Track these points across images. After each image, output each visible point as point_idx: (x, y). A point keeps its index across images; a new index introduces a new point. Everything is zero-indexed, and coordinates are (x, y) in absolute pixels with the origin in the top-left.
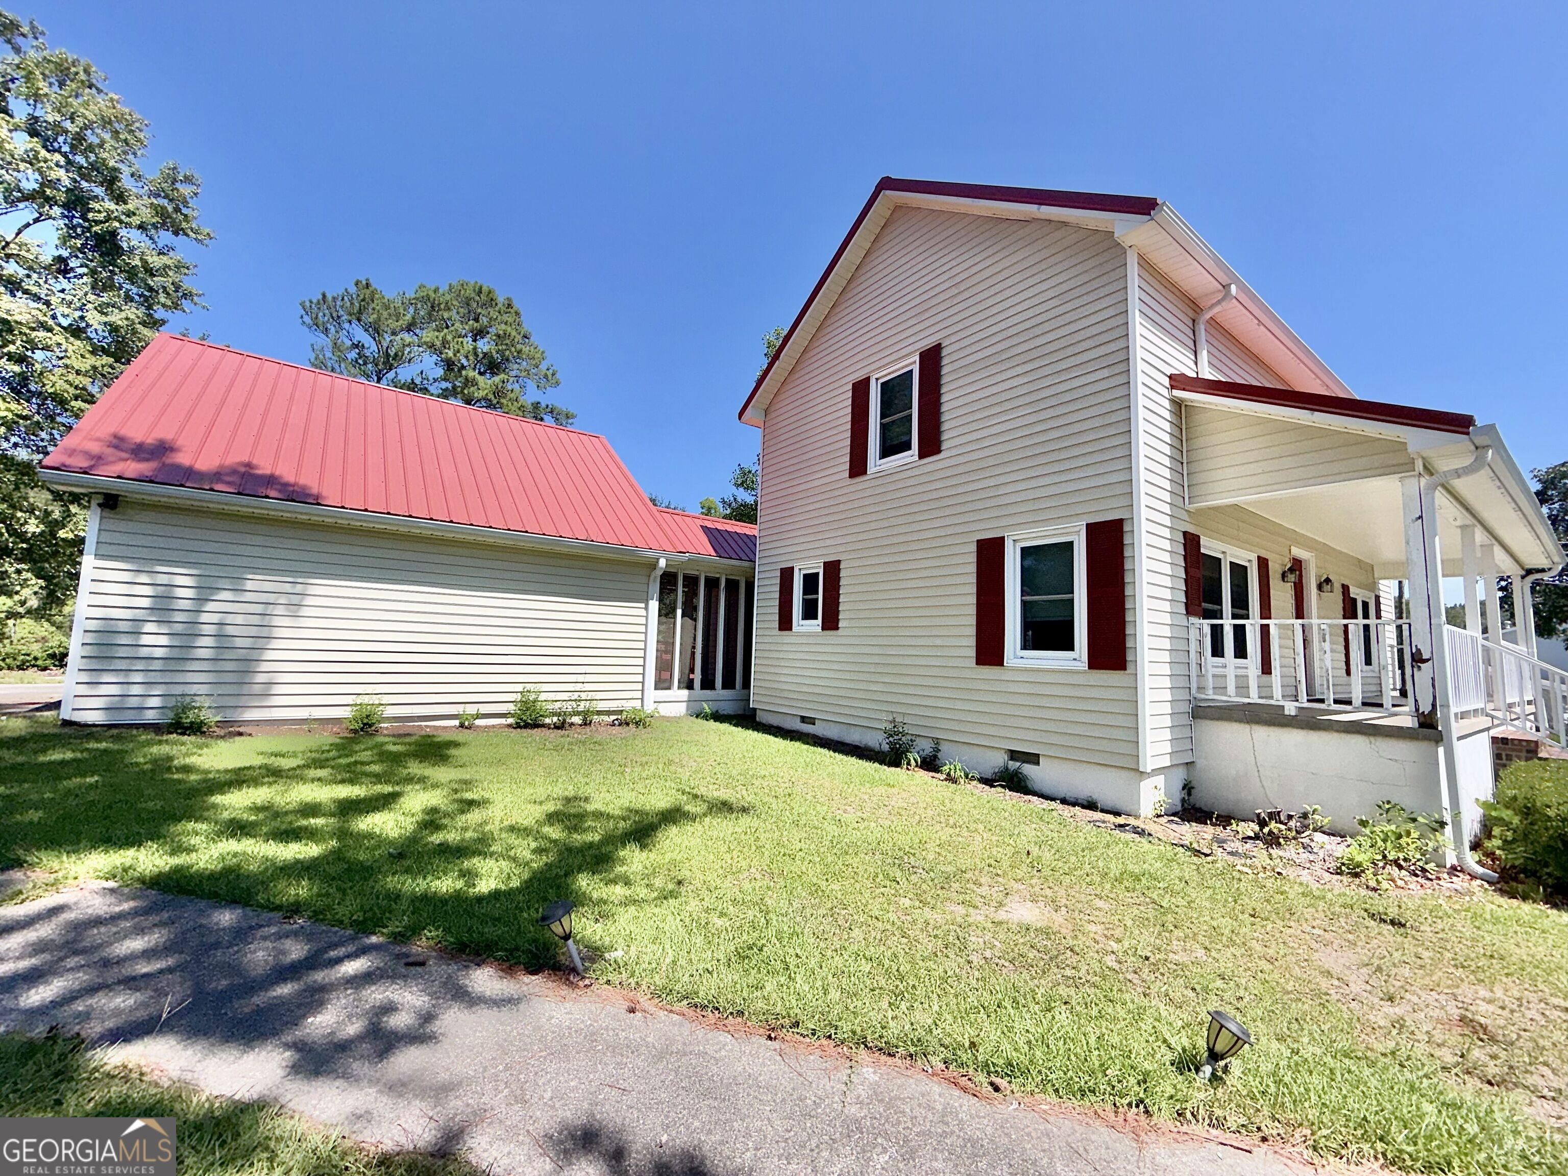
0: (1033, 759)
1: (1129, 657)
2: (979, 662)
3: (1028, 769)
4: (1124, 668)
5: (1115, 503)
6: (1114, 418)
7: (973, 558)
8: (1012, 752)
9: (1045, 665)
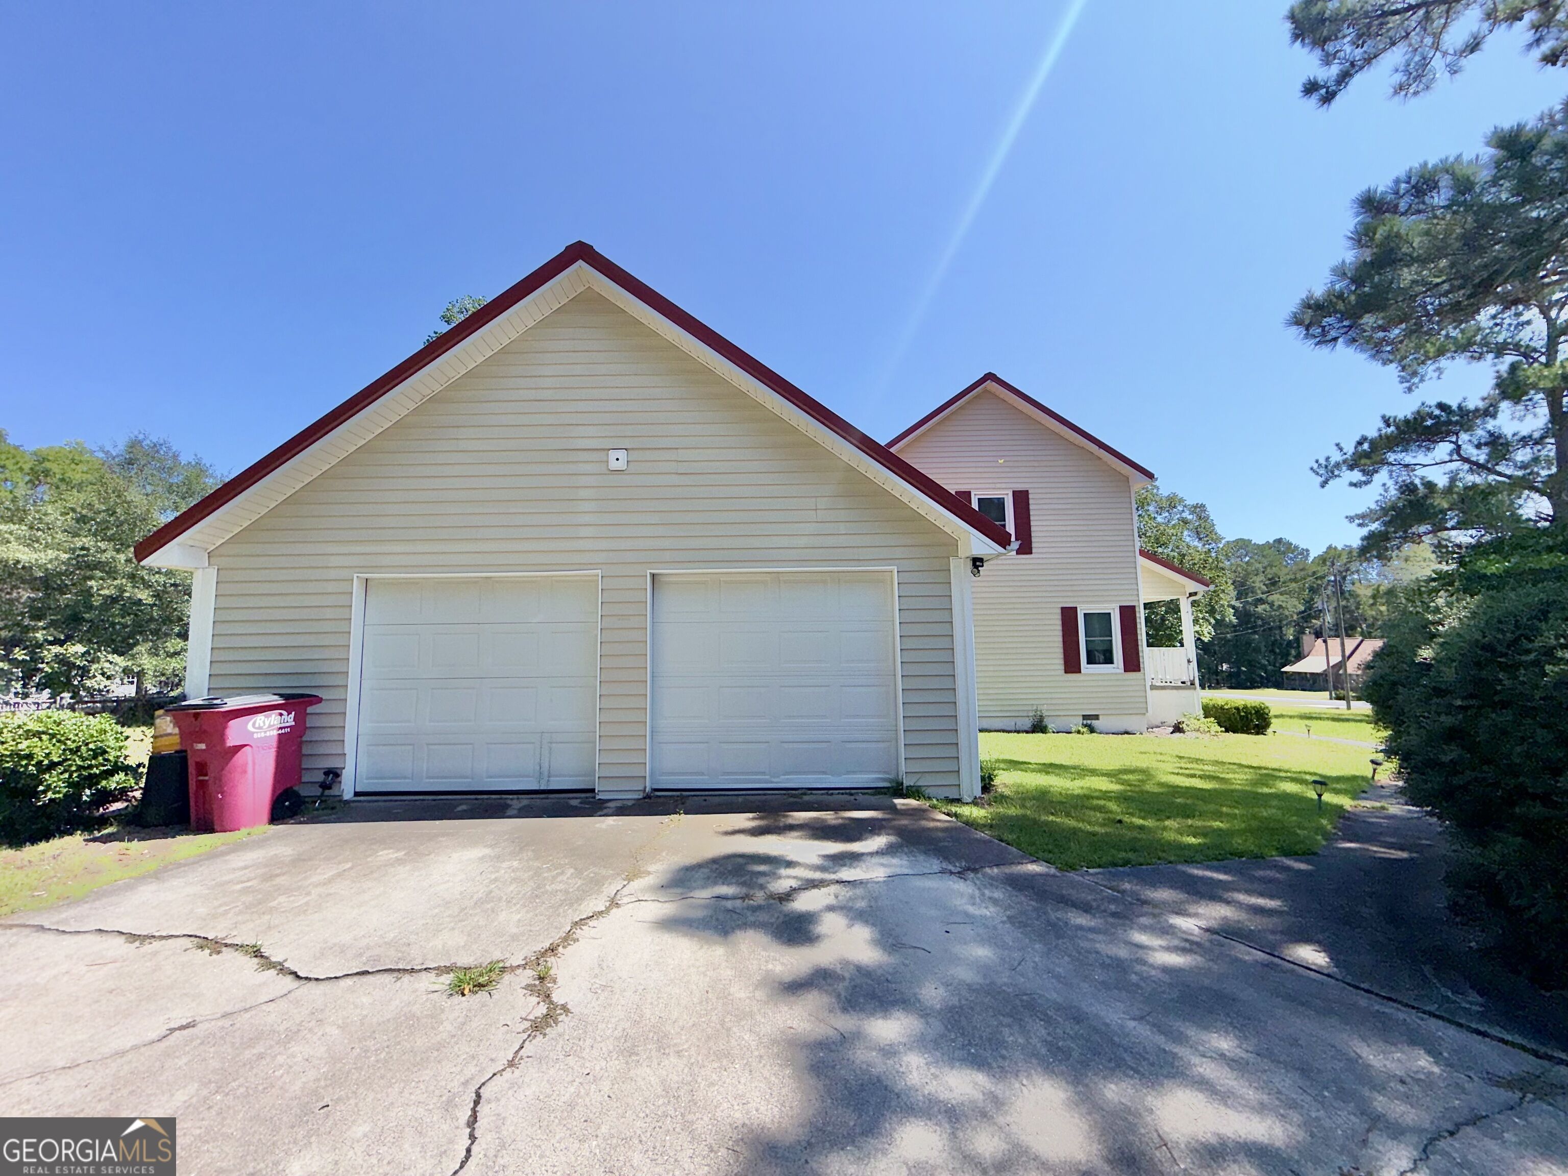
0: (1096, 717)
1: (1141, 666)
2: (1066, 672)
3: (1095, 723)
4: (1139, 671)
5: (1130, 598)
6: (1128, 560)
7: (1059, 617)
8: (1084, 716)
9: (1097, 671)
